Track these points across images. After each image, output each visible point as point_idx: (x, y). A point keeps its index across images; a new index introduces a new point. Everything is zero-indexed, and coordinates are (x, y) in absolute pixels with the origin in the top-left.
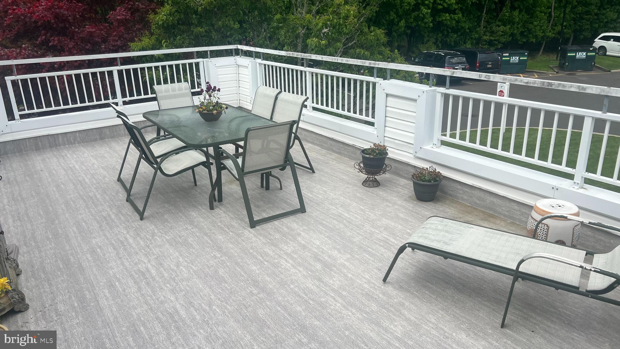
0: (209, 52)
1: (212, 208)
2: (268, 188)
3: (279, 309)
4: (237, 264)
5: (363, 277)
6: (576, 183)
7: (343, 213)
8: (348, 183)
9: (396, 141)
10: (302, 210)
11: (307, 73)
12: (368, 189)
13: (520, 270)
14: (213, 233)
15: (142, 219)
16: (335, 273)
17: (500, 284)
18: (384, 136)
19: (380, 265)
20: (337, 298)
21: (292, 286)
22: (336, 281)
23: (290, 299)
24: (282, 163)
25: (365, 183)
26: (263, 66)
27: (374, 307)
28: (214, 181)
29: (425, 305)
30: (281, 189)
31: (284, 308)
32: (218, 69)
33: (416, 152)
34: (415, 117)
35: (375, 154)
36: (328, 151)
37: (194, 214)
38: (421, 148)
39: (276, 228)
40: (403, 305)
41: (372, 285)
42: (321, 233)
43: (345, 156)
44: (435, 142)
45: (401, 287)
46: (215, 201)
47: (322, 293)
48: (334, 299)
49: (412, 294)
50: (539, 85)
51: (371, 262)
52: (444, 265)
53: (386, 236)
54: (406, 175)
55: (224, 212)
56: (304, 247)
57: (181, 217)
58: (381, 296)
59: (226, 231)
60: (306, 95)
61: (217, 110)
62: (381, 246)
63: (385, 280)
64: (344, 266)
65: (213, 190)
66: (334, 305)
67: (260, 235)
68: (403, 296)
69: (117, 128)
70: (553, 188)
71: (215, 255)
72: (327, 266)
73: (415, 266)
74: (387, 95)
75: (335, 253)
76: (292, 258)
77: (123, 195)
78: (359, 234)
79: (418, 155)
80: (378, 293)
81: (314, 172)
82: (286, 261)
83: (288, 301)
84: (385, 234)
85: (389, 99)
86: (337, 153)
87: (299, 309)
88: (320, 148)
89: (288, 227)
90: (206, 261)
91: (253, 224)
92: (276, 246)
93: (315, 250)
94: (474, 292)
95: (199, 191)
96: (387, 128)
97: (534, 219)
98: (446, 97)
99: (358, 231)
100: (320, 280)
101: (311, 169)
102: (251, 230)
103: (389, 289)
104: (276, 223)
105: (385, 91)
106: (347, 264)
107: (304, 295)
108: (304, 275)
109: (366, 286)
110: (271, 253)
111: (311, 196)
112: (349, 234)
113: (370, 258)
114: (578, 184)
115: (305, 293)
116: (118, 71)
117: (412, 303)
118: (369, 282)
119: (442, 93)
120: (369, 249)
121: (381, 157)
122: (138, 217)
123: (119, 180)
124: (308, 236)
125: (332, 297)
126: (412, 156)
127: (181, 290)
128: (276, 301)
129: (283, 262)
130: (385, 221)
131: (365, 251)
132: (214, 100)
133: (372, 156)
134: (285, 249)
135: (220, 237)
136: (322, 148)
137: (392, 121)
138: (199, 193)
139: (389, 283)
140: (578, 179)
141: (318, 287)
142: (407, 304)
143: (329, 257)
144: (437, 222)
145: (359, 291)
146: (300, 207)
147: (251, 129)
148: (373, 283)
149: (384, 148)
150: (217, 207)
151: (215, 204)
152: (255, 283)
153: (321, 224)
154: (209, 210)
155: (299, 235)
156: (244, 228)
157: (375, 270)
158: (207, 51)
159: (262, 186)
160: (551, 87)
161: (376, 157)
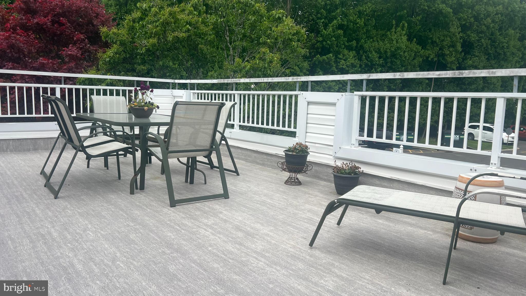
1: (132, 193)
2: (192, 182)
9: (317, 145)
10: (226, 195)
11: (236, 96)
12: (290, 186)
13: (460, 216)
15: (56, 198)
18: (306, 142)
19: (306, 235)
24: (208, 148)
26: (196, 95)
30: (205, 183)
33: (335, 153)
34: (334, 120)
35: (298, 151)
38: (340, 148)
45: (327, 250)
46: (137, 189)
49: (342, 257)
50: (450, 75)
51: (295, 233)
54: (325, 177)
55: (145, 196)
56: (225, 221)
57: (99, 198)
58: (308, 257)
59: (144, 208)
62: (306, 222)
63: (311, 244)
64: (268, 235)
67: (180, 212)
70: (471, 170)
74: (309, 103)
79: (337, 155)
81: (238, 174)
82: (205, 230)
85: (310, 107)
88: (245, 162)
91: (173, 203)
92: (195, 219)
96: (308, 134)
101: (236, 172)
105: (306, 100)
109: (291, 250)
113: (294, 230)
114: (495, 164)
116: (61, 88)
118: (294, 247)
119: (359, 96)
120: (293, 224)
121: (303, 154)
122: (52, 196)
126: (331, 157)
131: (289, 225)
133: (294, 153)
138: (122, 184)
139: (316, 248)
140: (495, 159)
142: (337, 264)
143: (252, 228)
145: (284, 253)
146: (223, 193)
147: (179, 103)
148: (299, 248)
150: (137, 193)
153: (244, 206)
154: (129, 195)
156: (164, 207)
157: (301, 239)
158: (147, 81)
159: (186, 181)
160: (462, 75)
161: (299, 154)
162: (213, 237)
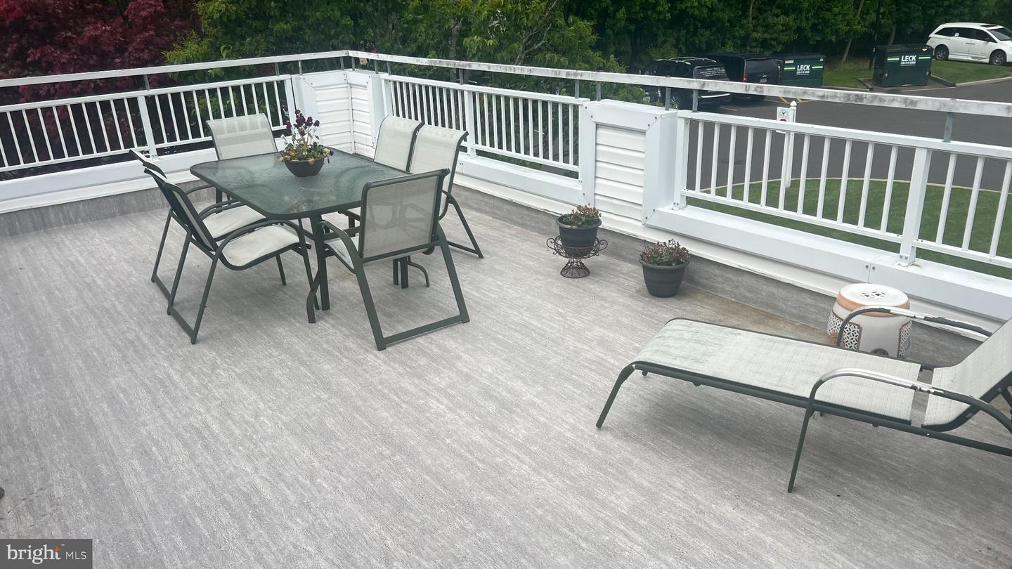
0: (300, 63)
1: (312, 320)
2: (405, 285)
3: (427, 478)
4: (357, 409)
5: (563, 421)
6: (904, 258)
7: (530, 321)
8: (538, 273)
9: (614, 201)
10: (463, 317)
11: (466, 93)
12: (570, 280)
13: (817, 397)
14: (316, 361)
15: (194, 342)
16: (519, 416)
17: (786, 424)
18: (595, 194)
19: (592, 400)
20: (523, 457)
21: (448, 441)
22: (520, 430)
23: (444, 461)
24: (427, 242)
25: (566, 271)
26: (392, 85)
27: (583, 468)
28: (314, 276)
29: (665, 461)
30: (428, 285)
31: (436, 477)
32: (317, 92)
33: (647, 218)
34: (642, 160)
35: (580, 223)
36: (506, 223)
37: (281, 331)
38: (654, 210)
39: (419, 349)
40: (630, 463)
41: (580, 434)
42: (495, 354)
43: (532, 228)
44: (677, 199)
45: (626, 434)
46: (318, 309)
47: (497, 450)
48: (518, 458)
49: (645, 445)
50: (842, 99)
51: (576, 396)
52: (695, 398)
53: (600, 355)
54: (631, 257)
55: (333, 326)
56: (467, 377)
57: (261, 337)
58: (594, 449)
59: (337, 356)
60: (465, 129)
61: (315, 157)
62: (593, 370)
63: (599, 424)
64: (533, 404)
65: (313, 290)
66: (517, 468)
67: (394, 360)
68: (629, 449)
69: (149, 194)
70: (867, 267)
71: (319, 397)
72: (504, 405)
73: (649, 400)
74: (598, 126)
75: (518, 385)
76: (448, 396)
77: (161, 304)
78: (557, 353)
79: (649, 222)
80: (588, 445)
81: (481, 257)
82: (438, 400)
83: (441, 465)
84: (599, 352)
85: (601, 131)
86: (519, 224)
87: (460, 476)
88: (491, 218)
89: (439, 347)
90: (303, 407)
91: (382, 344)
92: (420, 377)
93: (487, 382)
94: (744, 437)
95: (290, 293)
96: (599, 181)
97: (837, 316)
98: (693, 124)
99: (555, 348)
100: (494, 429)
101: (478, 252)
102: (380, 354)
103: (607, 438)
104: (421, 341)
105: (594, 119)
106: (538, 401)
107: (467, 454)
108: (467, 422)
109: (569, 435)
110: (412, 389)
111: (478, 295)
112: (541, 353)
113: (575, 390)
114: (906, 258)
115: (469, 451)
116: (146, 97)
117: (645, 460)
118: (574, 429)
119: (686, 119)
120: (573, 376)
121: (590, 227)
122: (188, 339)
123: (155, 279)
124: (473, 360)
125: (514, 455)
126: (640, 224)
127: (263, 456)
128: (421, 466)
129: (433, 403)
130: (599, 330)
131: (567, 379)
132: (310, 142)
133: (575, 227)
134: (436, 382)
135: (327, 367)
136: (494, 218)
137: (606, 168)
138: (291, 296)
139: (607, 429)
140: (906, 250)
141: (491, 440)
142: (636, 461)
143: (509, 391)
144: (682, 328)
145: (559, 443)
146: (459, 314)
147: (373, 185)
148: (582, 431)
149: (596, 212)
150: (321, 318)
151: (316, 313)
152: (387, 439)
153: (496, 340)
154: (308, 324)
155: (459, 358)
156: (367, 351)
157: (583, 409)
158: (297, 62)
159: (396, 282)
160: (861, 102)
161: (582, 228)
162: (450, 416)
